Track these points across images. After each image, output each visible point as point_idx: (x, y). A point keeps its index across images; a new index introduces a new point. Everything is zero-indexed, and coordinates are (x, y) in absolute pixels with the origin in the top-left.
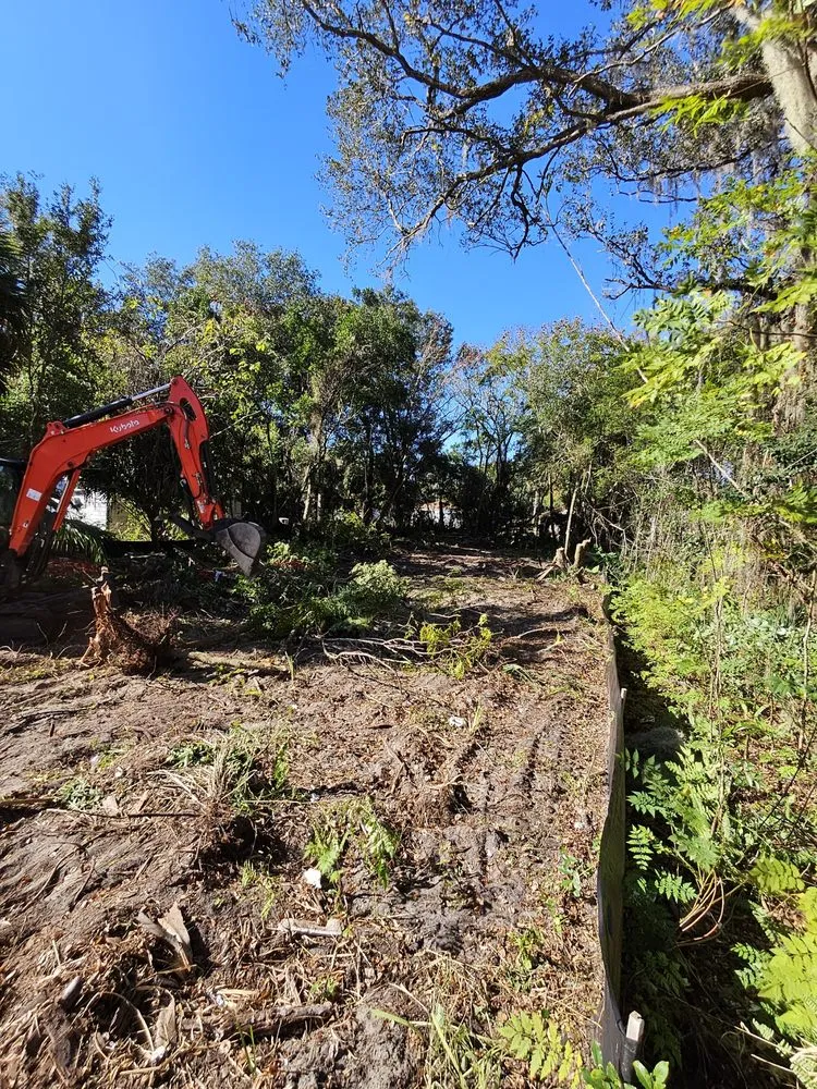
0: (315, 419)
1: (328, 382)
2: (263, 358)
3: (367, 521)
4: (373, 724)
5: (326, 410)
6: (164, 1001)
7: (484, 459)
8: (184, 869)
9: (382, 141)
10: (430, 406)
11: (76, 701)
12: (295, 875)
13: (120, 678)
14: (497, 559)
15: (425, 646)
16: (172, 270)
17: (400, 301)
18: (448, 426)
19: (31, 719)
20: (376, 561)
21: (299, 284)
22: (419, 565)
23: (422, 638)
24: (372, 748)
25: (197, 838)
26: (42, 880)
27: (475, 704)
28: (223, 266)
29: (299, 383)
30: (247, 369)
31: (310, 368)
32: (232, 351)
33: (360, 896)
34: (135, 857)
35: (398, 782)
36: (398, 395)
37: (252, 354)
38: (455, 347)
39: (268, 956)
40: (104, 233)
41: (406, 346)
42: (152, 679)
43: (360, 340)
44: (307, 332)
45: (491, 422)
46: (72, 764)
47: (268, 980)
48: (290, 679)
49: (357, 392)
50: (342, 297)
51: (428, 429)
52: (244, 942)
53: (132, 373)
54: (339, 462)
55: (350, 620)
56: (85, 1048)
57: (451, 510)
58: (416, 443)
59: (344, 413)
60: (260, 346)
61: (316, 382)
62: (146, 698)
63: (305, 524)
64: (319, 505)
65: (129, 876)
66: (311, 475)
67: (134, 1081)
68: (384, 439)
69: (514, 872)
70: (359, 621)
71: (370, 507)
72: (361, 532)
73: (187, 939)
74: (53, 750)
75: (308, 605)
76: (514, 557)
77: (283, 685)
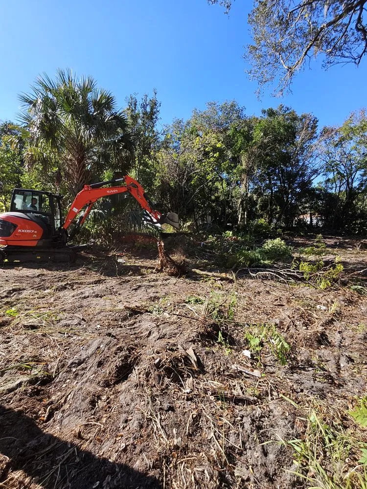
0: (244, 176)
1: (250, 158)
2: (220, 150)
3: (270, 222)
4: (275, 304)
5: (249, 172)
6: (188, 376)
7: (338, 188)
8: (194, 337)
9: (277, 26)
10: (304, 163)
11: (153, 283)
12: (239, 351)
13: (168, 277)
14: (347, 240)
15: (302, 273)
16: (182, 123)
17: (287, 112)
18: (315, 172)
19: (140, 286)
20: (275, 238)
21: (235, 115)
22: (298, 243)
23: (300, 269)
24: (274, 313)
25: (198, 328)
26: (145, 333)
27: (333, 302)
28: (202, 115)
29: (236, 160)
30: (213, 157)
31: (241, 153)
32: (207, 149)
33: (269, 366)
34: (176, 331)
35: (288, 328)
36: (286, 159)
37: (215, 149)
38: (318, 131)
39: (228, 375)
40: (158, 110)
41: (291, 133)
42: (179, 278)
43: (266, 135)
44: (240, 135)
45: (342, 167)
46: (153, 301)
47: (228, 383)
48: (234, 282)
49: (264, 160)
50: (256, 117)
51: (303, 175)
52: (218, 367)
53: (169, 165)
54: (255, 197)
55: (262, 261)
56: (163, 381)
57: (317, 217)
58: (296, 183)
59: (258, 172)
60: (219, 145)
61: (244, 159)
62: (177, 284)
63: (239, 226)
64: (246, 216)
65: (174, 337)
66: (242, 202)
67: (180, 397)
68: (279, 183)
69: (358, 375)
70: (266, 262)
71: (271, 217)
72: (266, 228)
73: (196, 360)
74: (147, 295)
75: (242, 254)
76: (358, 239)
77: (231, 285)
